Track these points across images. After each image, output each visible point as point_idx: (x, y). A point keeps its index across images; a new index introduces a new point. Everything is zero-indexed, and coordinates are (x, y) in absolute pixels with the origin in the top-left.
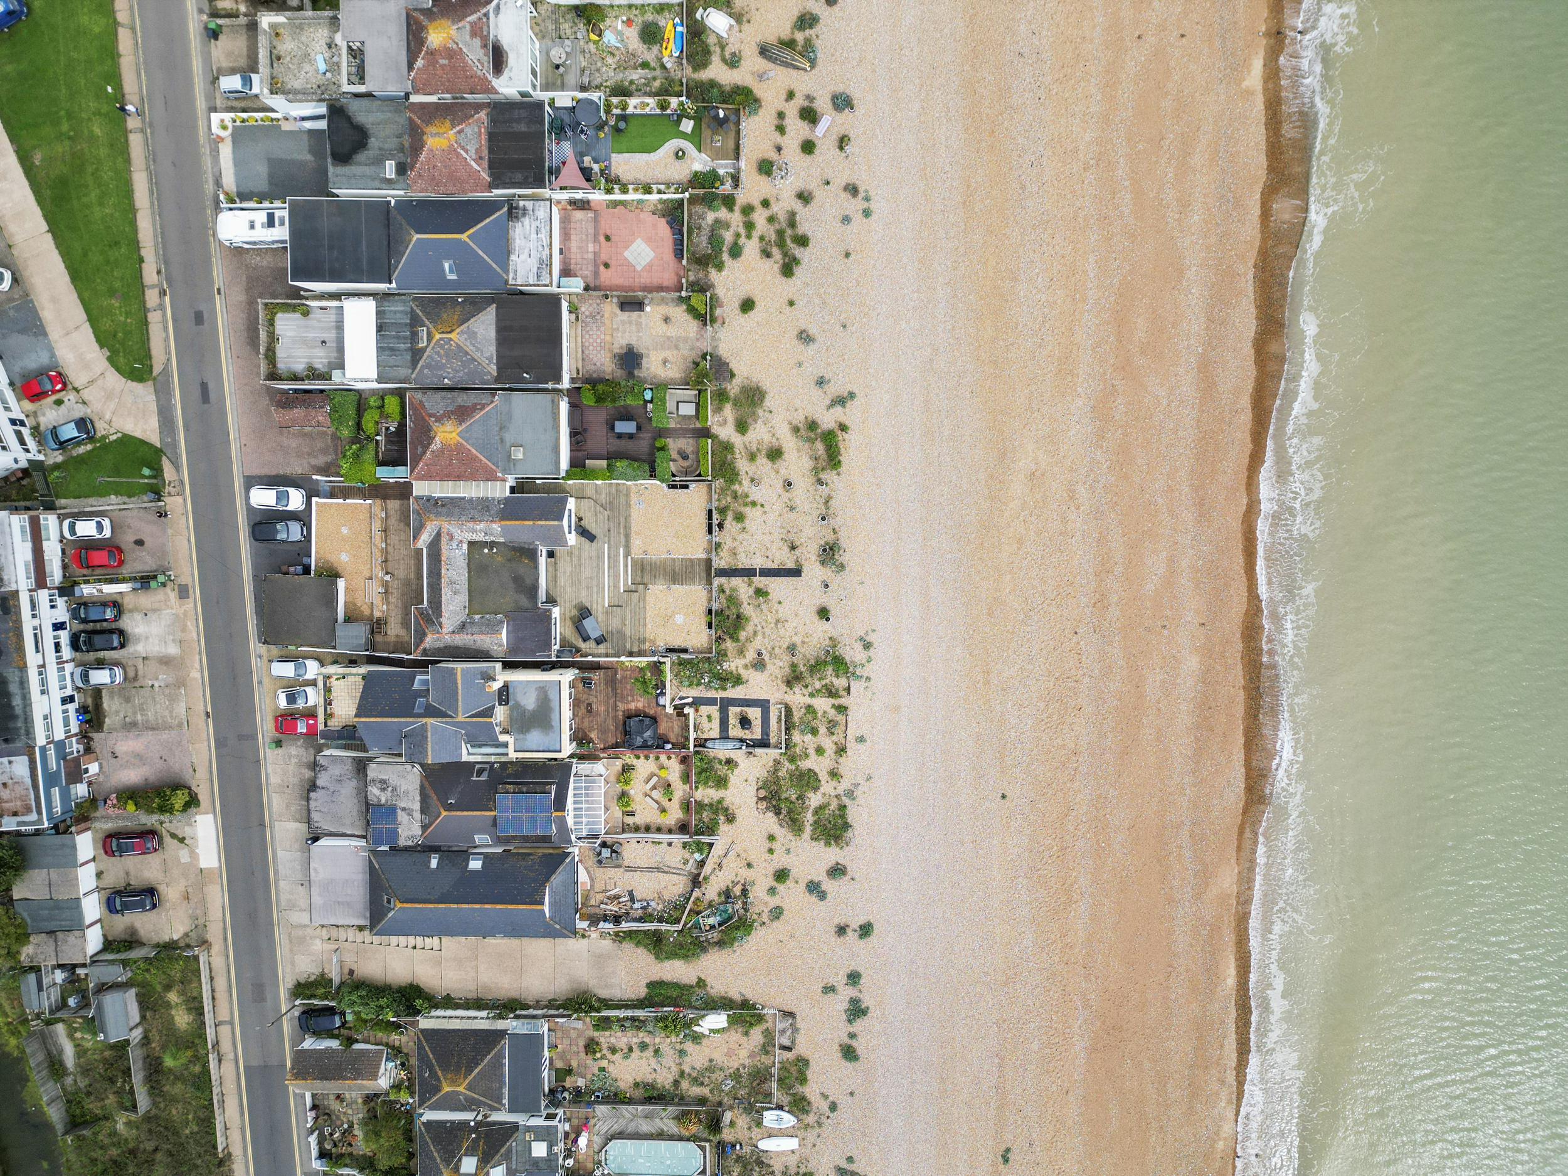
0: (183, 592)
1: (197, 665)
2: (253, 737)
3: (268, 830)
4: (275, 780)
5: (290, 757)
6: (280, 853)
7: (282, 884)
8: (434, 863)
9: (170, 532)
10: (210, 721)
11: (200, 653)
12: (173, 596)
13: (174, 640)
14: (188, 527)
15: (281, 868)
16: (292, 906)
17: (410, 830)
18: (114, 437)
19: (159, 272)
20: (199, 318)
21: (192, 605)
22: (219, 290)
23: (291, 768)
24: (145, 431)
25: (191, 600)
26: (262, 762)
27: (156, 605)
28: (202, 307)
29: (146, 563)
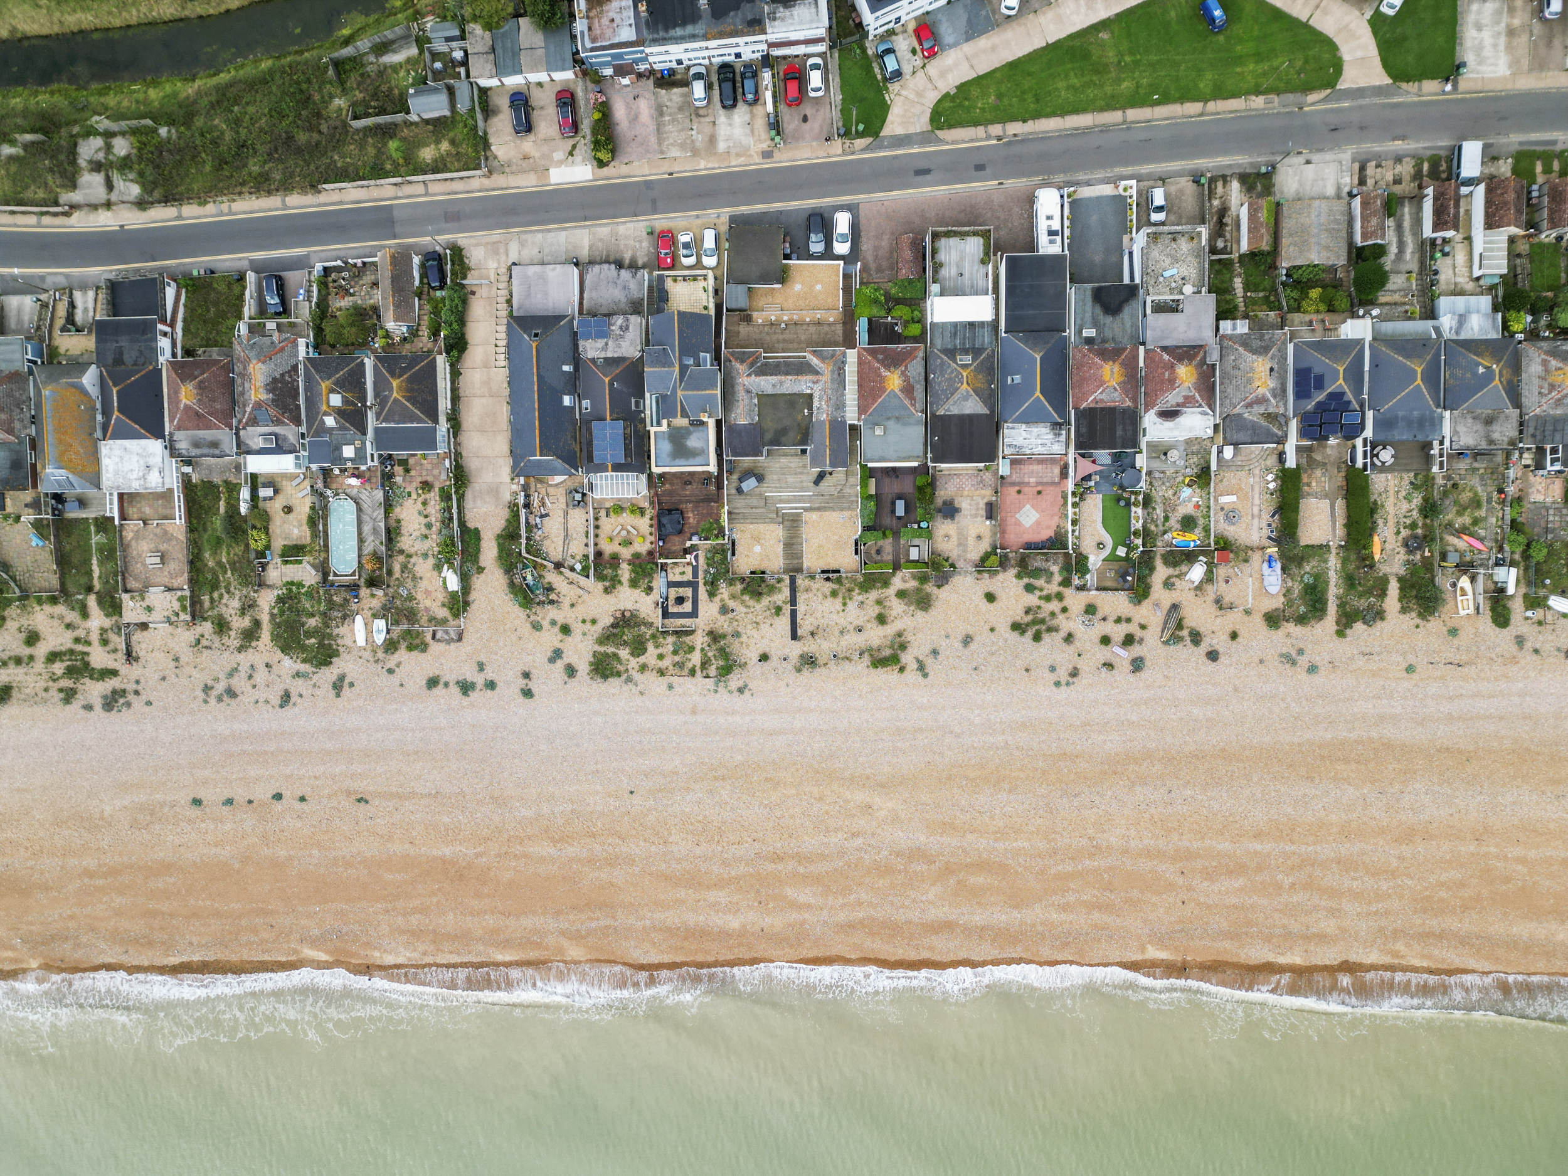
0: (767, 155)
1: (710, 165)
2: (655, 212)
3: (582, 223)
4: (621, 229)
5: (640, 241)
6: (563, 234)
7: (540, 236)
8: (566, 368)
9: (814, 144)
10: (666, 176)
11: (720, 168)
12: (764, 146)
13: (729, 147)
14: (818, 158)
15: (552, 234)
16: (523, 244)
17: (591, 349)
18: (887, 98)
19: (1015, 135)
20: (980, 167)
21: (757, 161)
22: (1001, 184)
23: (632, 242)
24: (892, 123)
25: (762, 161)
26: (635, 219)
27: (756, 133)
28: (989, 171)
29: (789, 124)
